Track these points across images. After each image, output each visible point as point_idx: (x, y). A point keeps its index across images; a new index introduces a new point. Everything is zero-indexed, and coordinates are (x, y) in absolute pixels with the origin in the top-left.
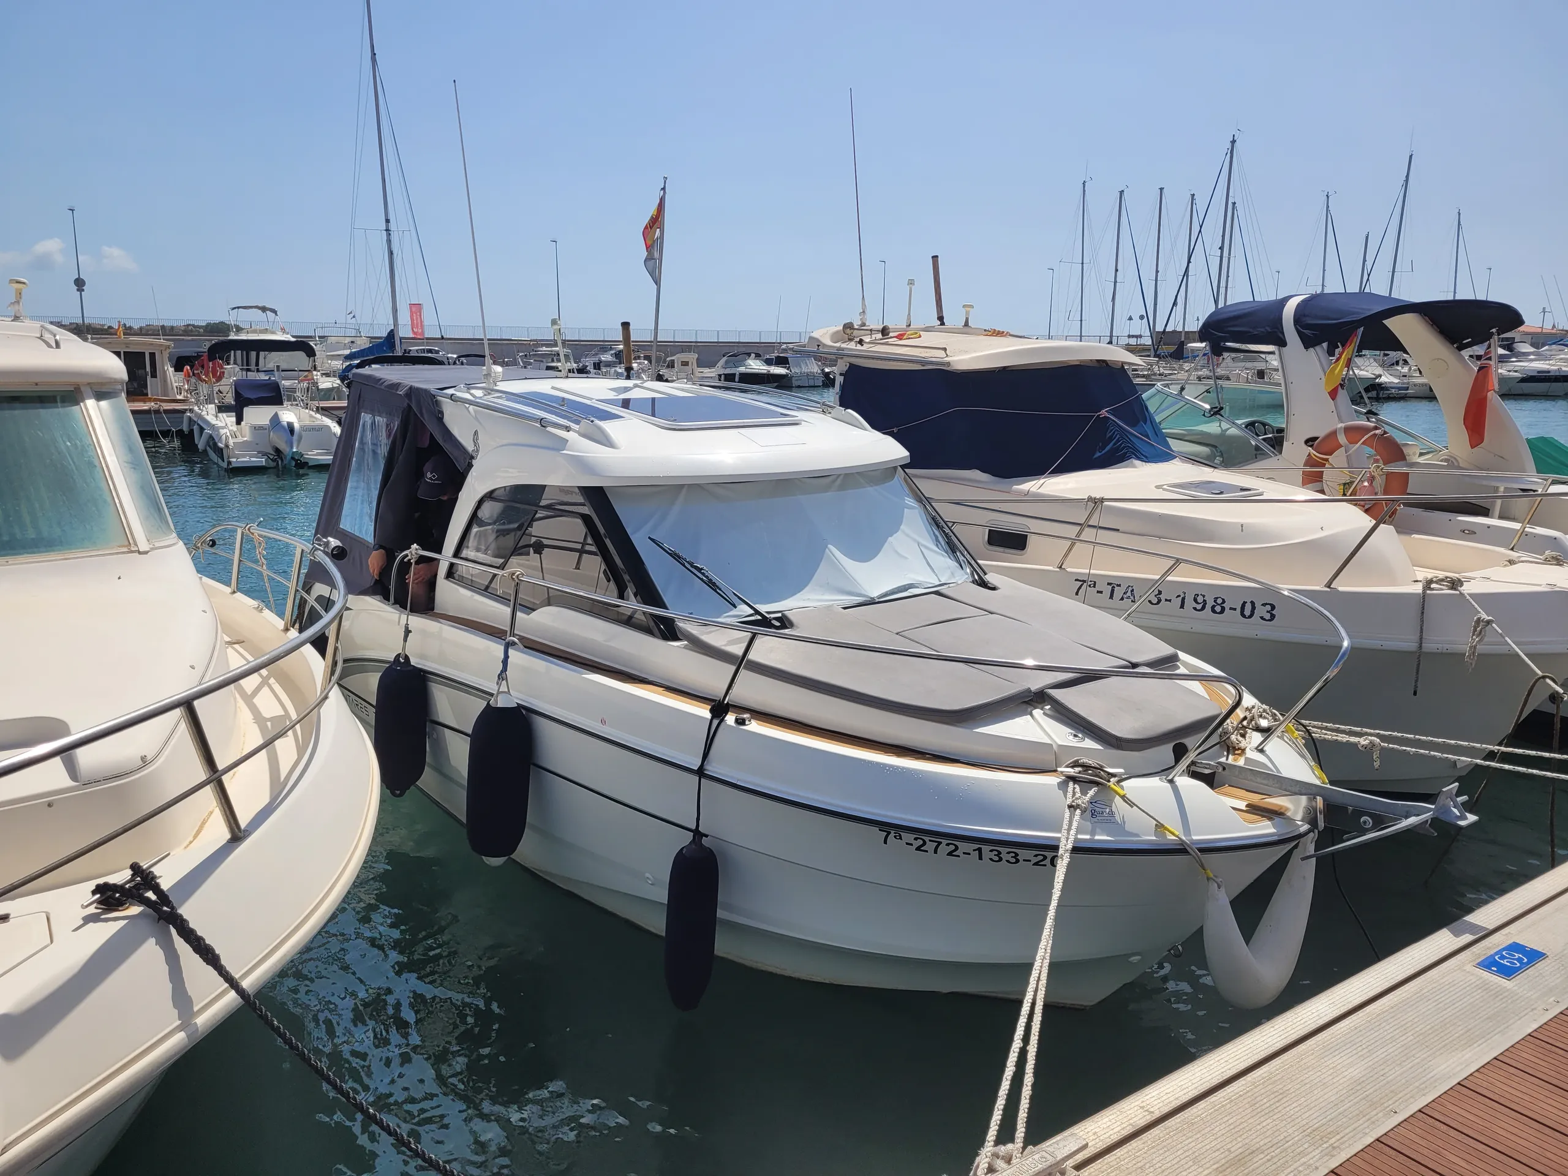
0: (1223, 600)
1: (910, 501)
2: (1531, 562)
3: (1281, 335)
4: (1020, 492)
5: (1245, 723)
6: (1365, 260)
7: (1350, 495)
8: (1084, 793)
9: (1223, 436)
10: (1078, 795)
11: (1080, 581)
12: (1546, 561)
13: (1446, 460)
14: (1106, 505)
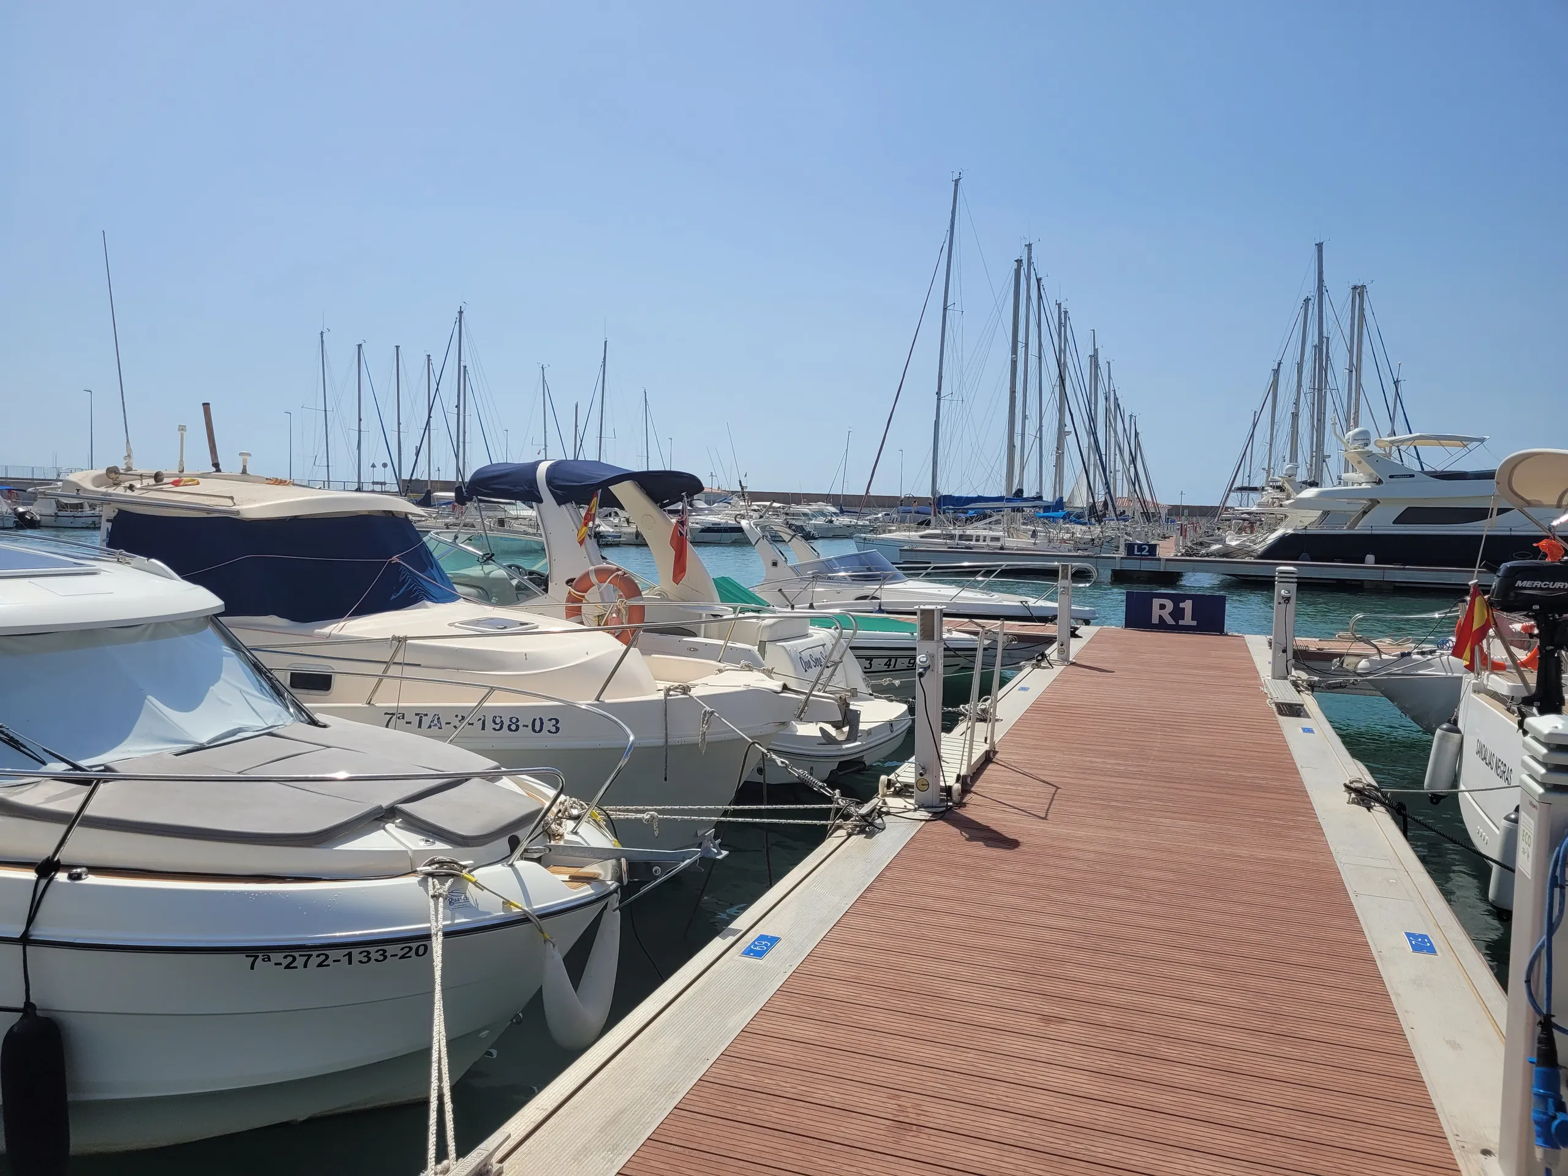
0: (517, 719)
1: (226, 649)
2: (733, 670)
3: (537, 493)
4: (322, 636)
5: (560, 815)
6: (576, 426)
7: (604, 625)
8: (442, 883)
9: (486, 578)
10: (438, 886)
11: (390, 714)
12: (742, 669)
13: (659, 595)
14: (410, 644)
